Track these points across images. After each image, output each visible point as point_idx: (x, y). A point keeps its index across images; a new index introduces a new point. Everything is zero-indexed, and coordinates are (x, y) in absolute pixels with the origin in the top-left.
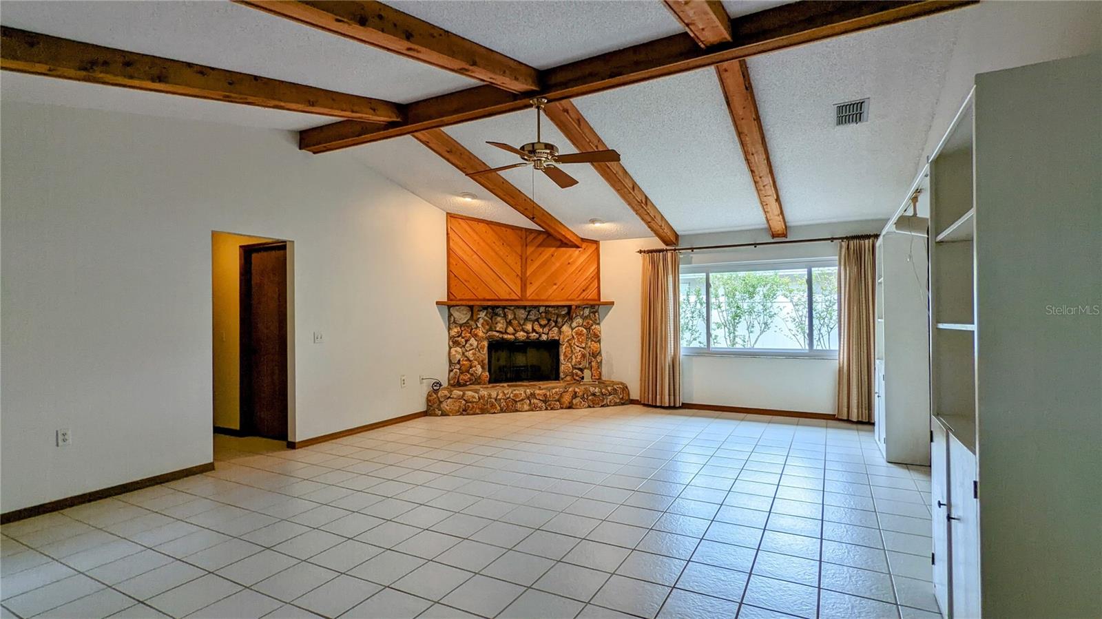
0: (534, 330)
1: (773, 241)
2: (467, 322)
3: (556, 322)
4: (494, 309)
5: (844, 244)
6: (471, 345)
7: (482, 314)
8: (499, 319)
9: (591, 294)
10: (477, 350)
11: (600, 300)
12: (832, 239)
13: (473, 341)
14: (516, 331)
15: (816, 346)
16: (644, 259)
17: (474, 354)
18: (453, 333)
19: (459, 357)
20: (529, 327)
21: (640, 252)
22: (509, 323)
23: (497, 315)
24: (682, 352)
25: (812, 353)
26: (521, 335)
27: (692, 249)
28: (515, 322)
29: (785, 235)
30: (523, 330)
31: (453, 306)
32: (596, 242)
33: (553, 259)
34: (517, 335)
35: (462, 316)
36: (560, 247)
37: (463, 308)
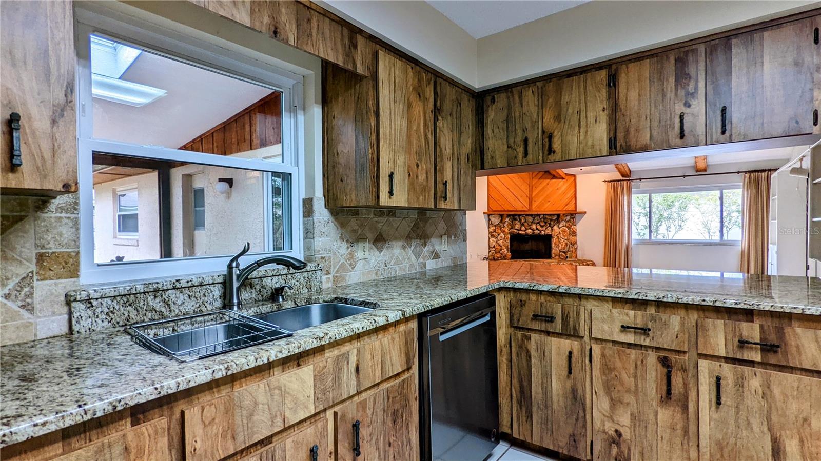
0: (537, 229)
1: (697, 174)
2: (498, 224)
3: (550, 224)
4: (514, 217)
5: (747, 175)
6: (501, 237)
7: (507, 219)
8: (517, 222)
9: (571, 207)
10: (504, 241)
11: (576, 210)
12: (738, 172)
13: (502, 234)
14: (526, 229)
15: (725, 238)
16: (608, 186)
17: (503, 242)
18: (491, 230)
19: (494, 244)
20: (534, 227)
21: (605, 181)
22: (522, 225)
23: (516, 220)
24: (633, 242)
25: (722, 242)
26: (529, 232)
27: (640, 179)
28: (526, 224)
29: (705, 170)
30: (530, 229)
31: (491, 215)
32: (574, 176)
33: (548, 186)
34: (527, 231)
35: (495, 220)
36: (552, 179)
37: (496, 216)
